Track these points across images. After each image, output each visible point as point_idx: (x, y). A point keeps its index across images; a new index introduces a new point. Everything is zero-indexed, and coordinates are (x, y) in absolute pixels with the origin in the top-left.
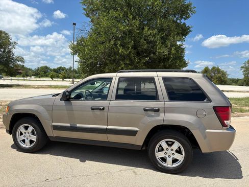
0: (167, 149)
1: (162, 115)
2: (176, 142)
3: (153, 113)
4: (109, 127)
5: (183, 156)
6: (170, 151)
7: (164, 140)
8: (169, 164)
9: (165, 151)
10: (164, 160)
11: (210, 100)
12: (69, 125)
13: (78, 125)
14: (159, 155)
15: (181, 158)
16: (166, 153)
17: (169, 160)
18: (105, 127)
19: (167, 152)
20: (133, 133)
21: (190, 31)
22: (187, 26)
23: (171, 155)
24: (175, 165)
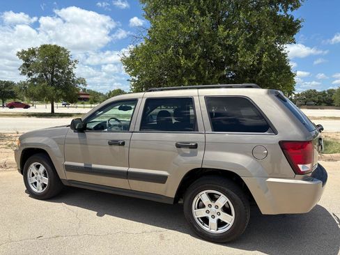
0: (210, 206)
1: (200, 153)
2: (222, 195)
3: (188, 151)
4: (132, 170)
5: (233, 217)
6: (213, 208)
7: (204, 192)
8: (212, 228)
9: (207, 208)
10: (206, 220)
11: (275, 132)
12: (82, 165)
13: (94, 166)
14: (198, 214)
15: (229, 219)
16: (208, 212)
17: (213, 222)
18: (125, 169)
19: (209, 209)
20: (162, 179)
21: (300, 27)
22: (295, 20)
23: (216, 215)
24: (222, 230)
